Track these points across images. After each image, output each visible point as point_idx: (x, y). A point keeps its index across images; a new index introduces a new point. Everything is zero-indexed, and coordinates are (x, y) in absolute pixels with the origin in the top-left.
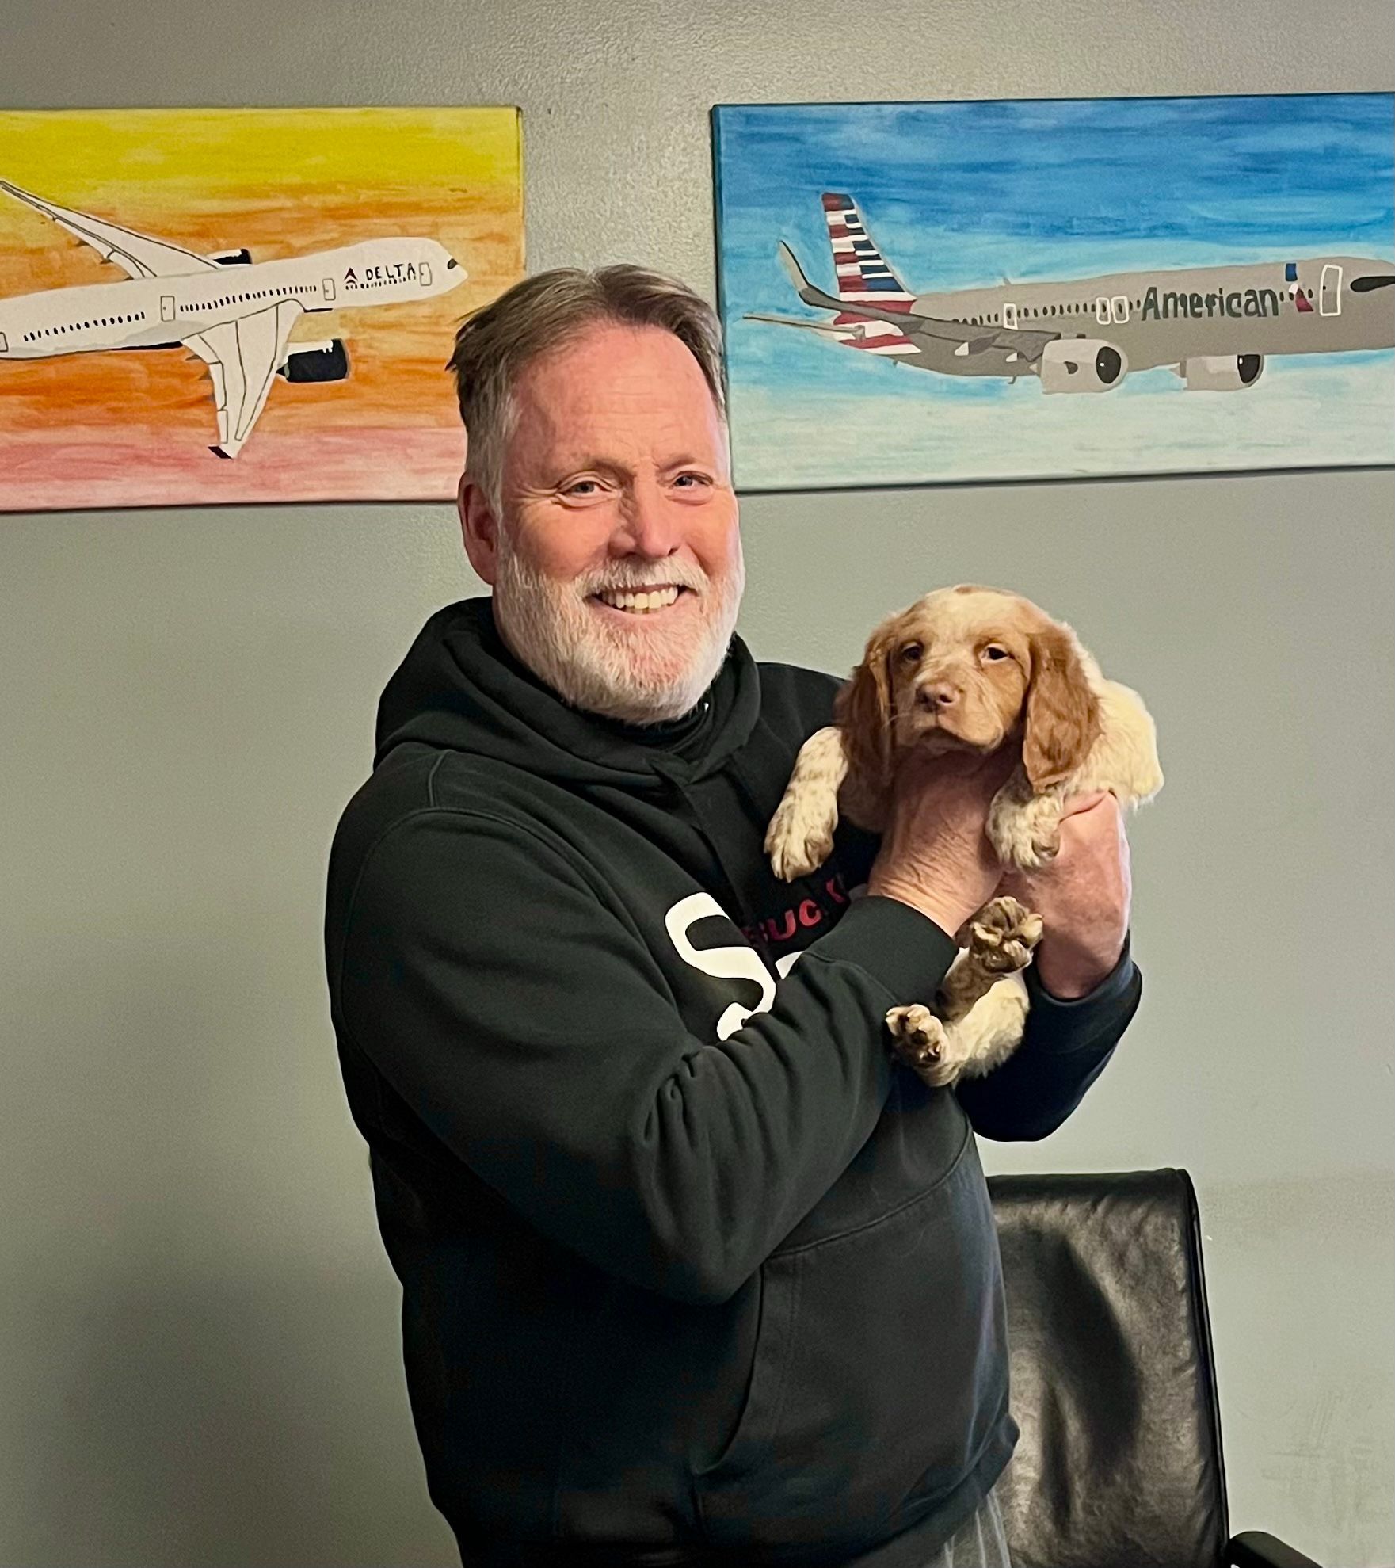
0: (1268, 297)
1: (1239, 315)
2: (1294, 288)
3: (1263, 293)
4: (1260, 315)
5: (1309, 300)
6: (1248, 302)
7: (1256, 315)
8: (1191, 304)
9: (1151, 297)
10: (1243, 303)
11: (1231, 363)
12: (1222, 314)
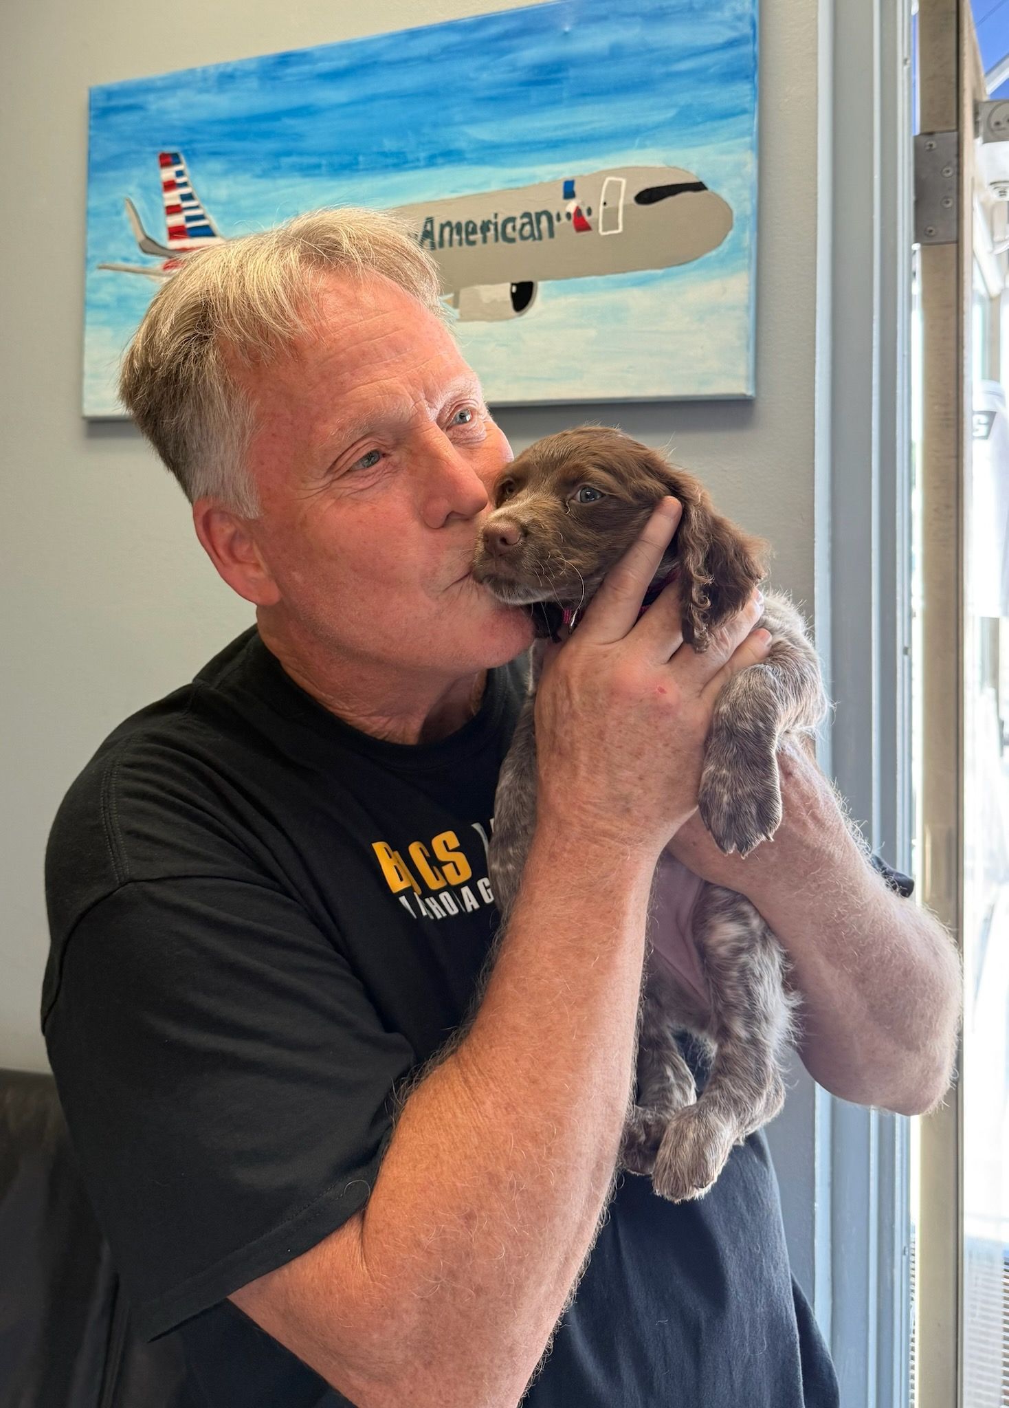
0: (544, 219)
1: (512, 240)
2: (571, 206)
3: (539, 215)
4: (535, 239)
5: (587, 218)
6: (523, 225)
7: (531, 239)
8: (466, 231)
9: (429, 228)
10: (518, 227)
11: (504, 292)
12: (497, 239)
